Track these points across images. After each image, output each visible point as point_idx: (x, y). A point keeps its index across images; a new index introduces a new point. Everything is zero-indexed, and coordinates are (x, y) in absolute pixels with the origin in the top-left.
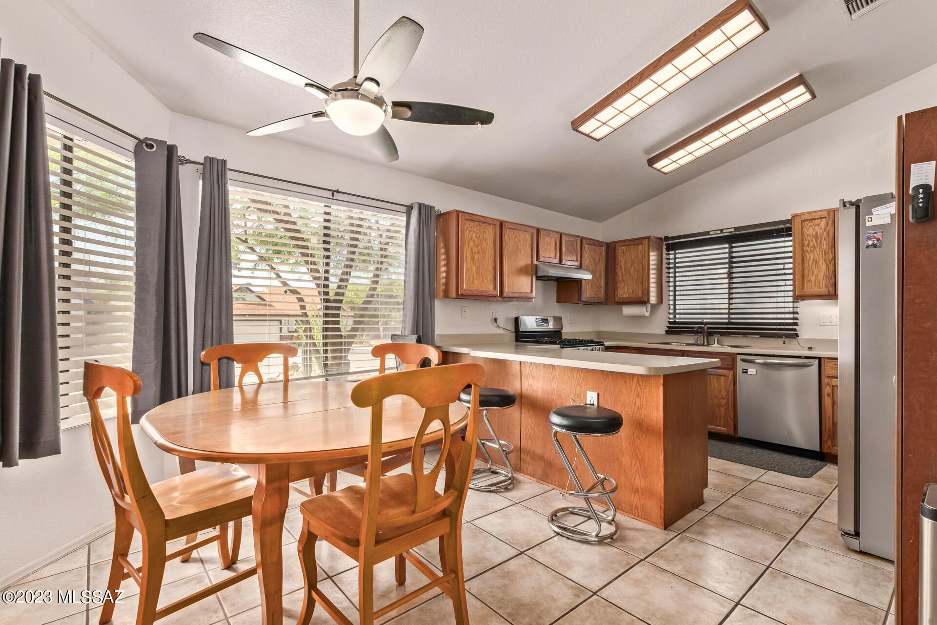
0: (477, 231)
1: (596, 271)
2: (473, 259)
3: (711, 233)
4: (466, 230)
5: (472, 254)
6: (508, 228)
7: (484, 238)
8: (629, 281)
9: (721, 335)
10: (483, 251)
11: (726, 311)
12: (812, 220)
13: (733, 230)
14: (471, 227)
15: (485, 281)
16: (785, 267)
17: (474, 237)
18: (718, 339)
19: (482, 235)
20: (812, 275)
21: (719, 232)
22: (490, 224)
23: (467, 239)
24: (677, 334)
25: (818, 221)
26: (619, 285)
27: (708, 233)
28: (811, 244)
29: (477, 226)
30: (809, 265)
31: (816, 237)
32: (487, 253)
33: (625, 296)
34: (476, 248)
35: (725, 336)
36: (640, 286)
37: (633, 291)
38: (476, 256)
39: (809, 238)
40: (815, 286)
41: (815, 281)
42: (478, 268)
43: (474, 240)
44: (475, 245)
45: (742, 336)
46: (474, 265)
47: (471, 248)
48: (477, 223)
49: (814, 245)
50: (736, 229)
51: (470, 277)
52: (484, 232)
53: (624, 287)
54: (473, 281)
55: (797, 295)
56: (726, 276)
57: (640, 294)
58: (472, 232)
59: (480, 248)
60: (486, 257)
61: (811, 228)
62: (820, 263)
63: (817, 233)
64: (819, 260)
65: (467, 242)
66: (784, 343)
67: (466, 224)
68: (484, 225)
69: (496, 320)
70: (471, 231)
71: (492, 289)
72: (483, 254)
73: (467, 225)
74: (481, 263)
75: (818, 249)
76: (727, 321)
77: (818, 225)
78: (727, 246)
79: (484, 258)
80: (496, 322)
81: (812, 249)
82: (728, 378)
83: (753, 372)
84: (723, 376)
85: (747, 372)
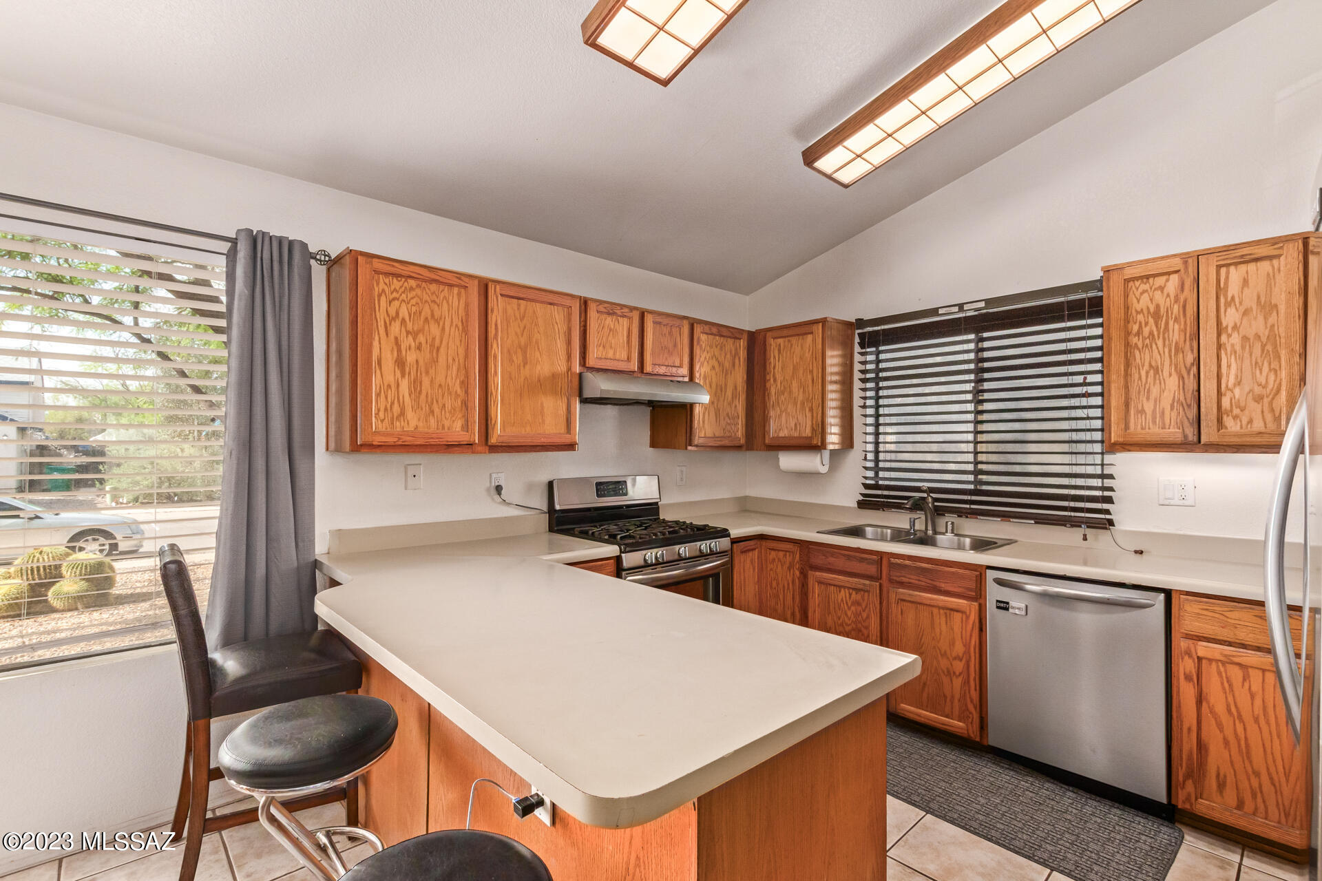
0: (413, 302)
1: (726, 385)
2: (400, 363)
3: (941, 311)
4: (379, 296)
5: (399, 350)
6: (502, 295)
7: (433, 315)
8: (790, 406)
9: (959, 516)
10: (432, 345)
11: (970, 467)
12: (1148, 277)
13: (982, 304)
14: (395, 290)
15: (437, 411)
16: (1087, 381)
17: (404, 312)
18: (953, 523)
19: (426, 311)
20: (1148, 399)
21: (956, 309)
22: (451, 286)
23: (381, 316)
24: (879, 509)
25: (1160, 281)
26: (772, 413)
27: (935, 312)
28: (1146, 331)
29: (412, 289)
30: (1140, 378)
31: (1157, 315)
32: (442, 350)
33: (781, 434)
34: (410, 338)
35: (967, 517)
36: (809, 415)
37: (796, 425)
38: (411, 357)
39: (1140, 317)
40: (1154, 422)
41: (1154, 411)
42: (416, 386)
43: (403, 321)
44: (408, 333)
45: (999, 519)
46: (403, 375)
47: (396, 338)
48: (412, 283)
49: (1151, 333)
50: (989, 302)
51: (392, 403)
52: (434, 301)
53: (780, 416)
54: (402, 413)
55: (1113, 441)
56: (969, 397)
57: (808, 432)
58: (396, 303)
59: (421, 338)
60: (442, 358)
61: (1146, 295)
62: (1166, 373)
63: (1158, 306)
64: (1163, 365)
65: (381, 323)
66: (1085, 539)
67: (378, 284)
68: (434, 287)
69: (499, 489)
70: (394, 299)
71: (459, 429)
72: (431, 352)
73: (382, 286)
74: (427, 373)
75: (1160, 343)
76: (972, 487)
77: (1161, 289)
78: (972, 336)
79: (435, 361)
80: (499, 494)
81: (1147, 341)
82: (968, 617)
83: (1019, 609)
84: (957, 611)
85: (1007, 609)
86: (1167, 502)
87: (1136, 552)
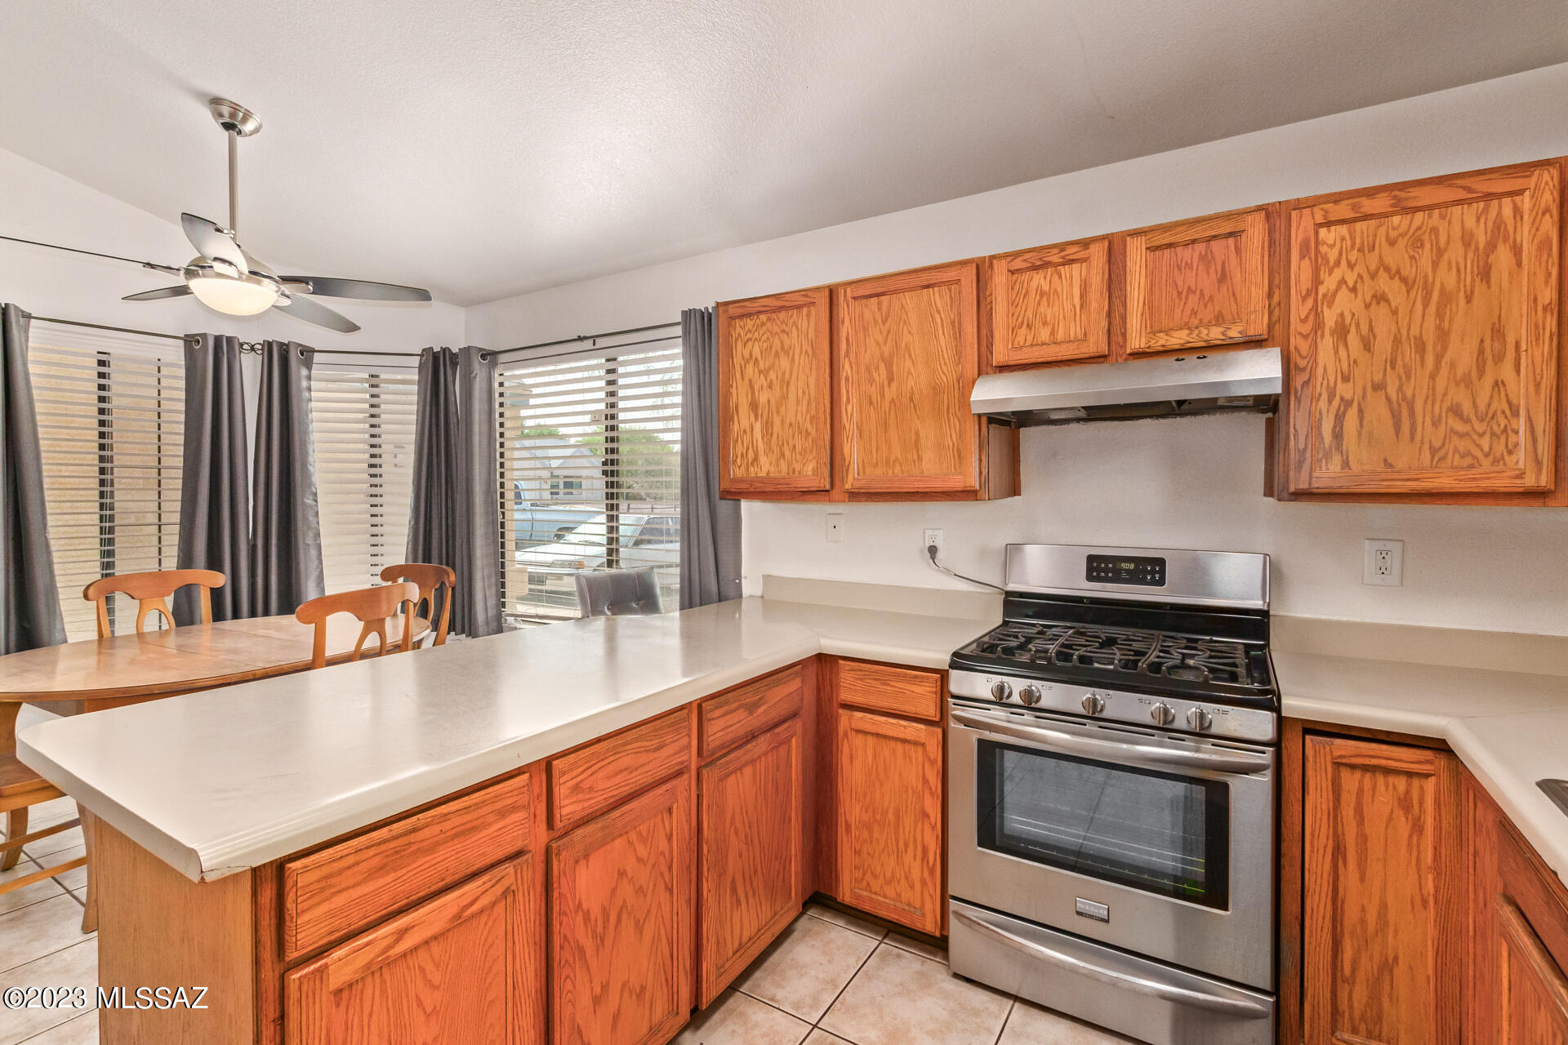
0: (764, 338)
2: (754, 406)
4: (736, 340)
5: (753, 393)
6: (854, 298)
7: (782, 347)
10: (782, 381)
14: (749, 331)
15: (787, 454)
17: (756, 352)
19: (777, 342)
22: (799, 307)
23: (738, 360)
29: (763, 324)
32: (792, 384)
34: (762, 377)
38: (763, 399)
42: (768, 426)
43: (756, 359)
44: (760, 372)
46: (756, 419)
47: (750, 381)
48: (763, 317)
51: (748, 448)
52: (783, 331)
54: (756, 459)
58: (750, 343)
59: (772, 375)
60: (792, 396)
65: (738, 368)
67: (735, 329)
68: (782, 315)
70: (748, 341)
71: (810, 473)
72: (781, 389)
73: (738, 330)
74: (778, 412)
79: (785, 397)
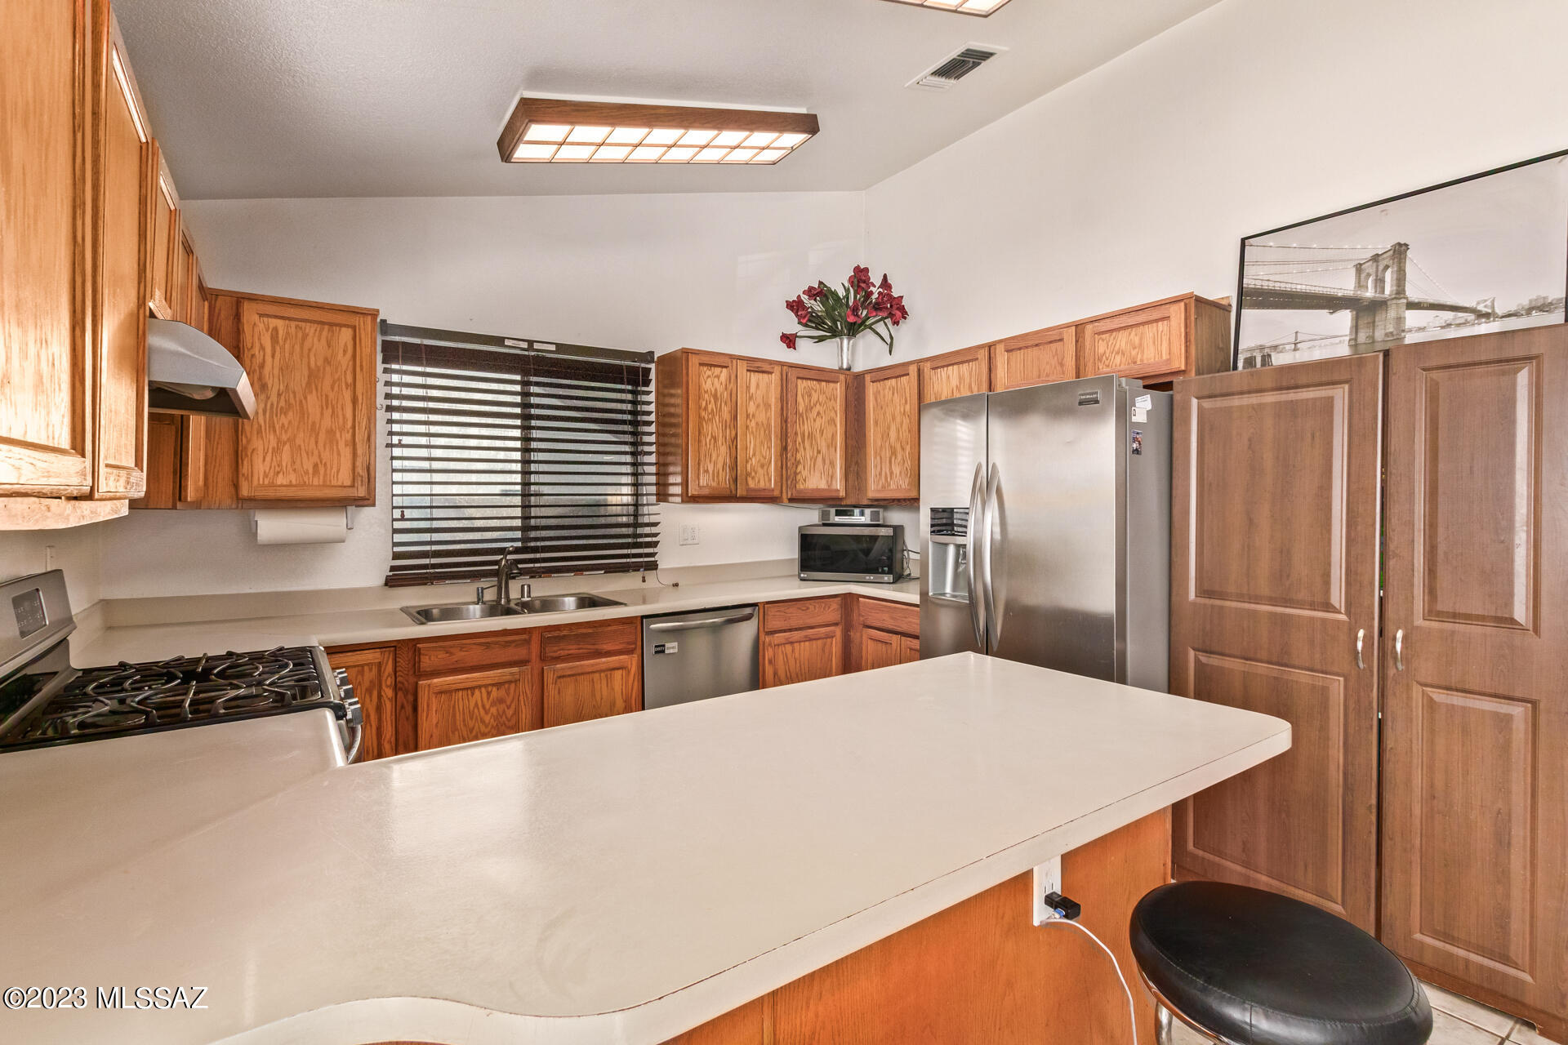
3: (507, 342)
8: (301, 435)
11: (518, 523)
12: (711, 365)
13: (553, 348)
20: (710, 461)
21: (525, 345)
25: (717, 370)
26: (257, 444)
27: (499, 341)
28: (710, 407)
30: (706, 444)
31: (715, 396)
33: (280, 480)
36: (346, 453)
37: (316, 466)
39: (706, 396)
40: (714, 480)
41: (714, 471)
49: (712, 410)
50: (561, 348)
53: (277, 451)
55: (690, 495)
56: (518, 444)
57: (345, 477)
61: (709, 379)
62: (720, 442)
63: (716, 390)
64: (718, 436)
66: (644, 581)
75: (717, 418)
77: (718, 377)
78: (518, 378)
81: (710, 416)
82: (629, 672)
83: (673, 648)
84: (618, 669)
85: (663, 651)
86: (685, 543)
87: (673, 585)
